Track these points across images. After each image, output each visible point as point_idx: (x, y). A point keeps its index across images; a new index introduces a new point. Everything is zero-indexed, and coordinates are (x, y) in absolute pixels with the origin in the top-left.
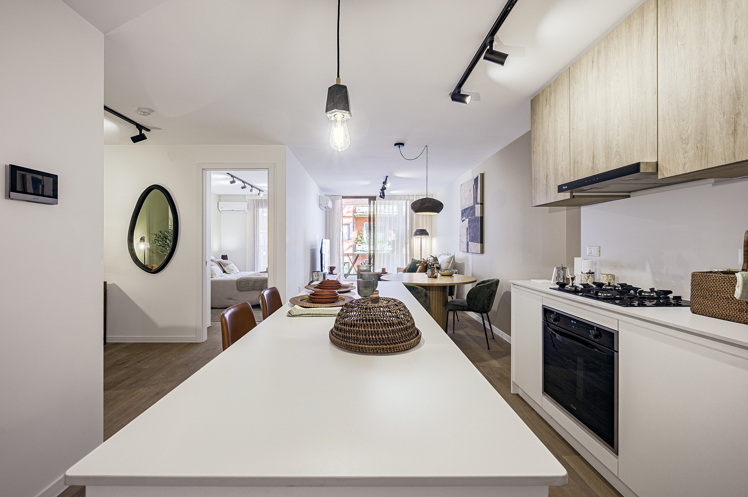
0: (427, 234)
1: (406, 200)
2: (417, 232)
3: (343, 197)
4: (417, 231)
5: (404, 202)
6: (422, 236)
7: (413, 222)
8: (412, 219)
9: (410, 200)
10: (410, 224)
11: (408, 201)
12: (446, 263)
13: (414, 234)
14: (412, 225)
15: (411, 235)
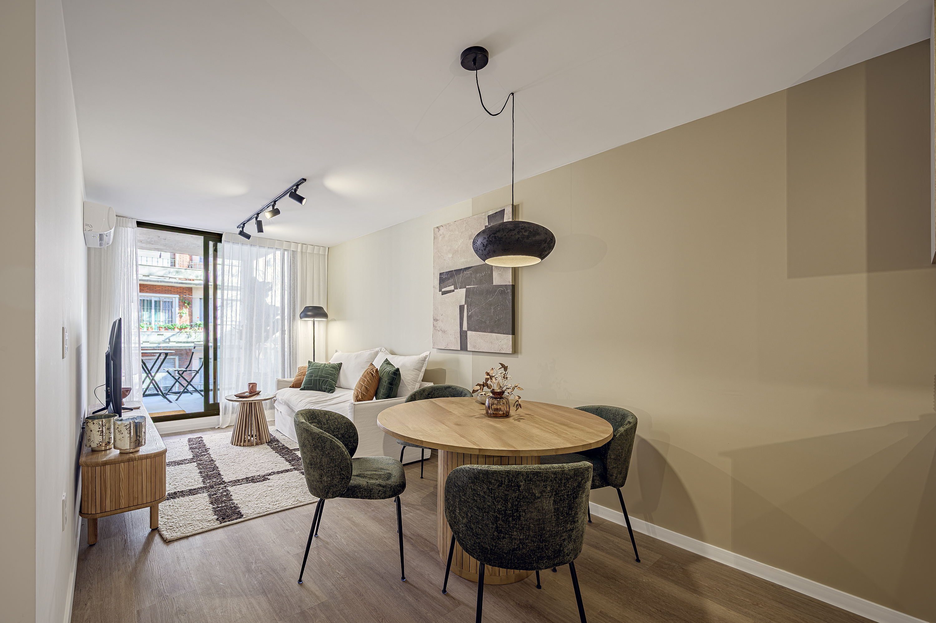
0: (325, 315)
1: (282, 250)
2: (309, 312)
3: (140, 224)
4: (307, 309)
5: (278, 253)
6: (315, 319)
7: (296, 292)
8: (295, 287)
9: (290, 251)
10: (291, 296)
11: (286, 253)
12: (413, 371)
13: (302, 315)
14: (295, 297)
15: (293, 316)
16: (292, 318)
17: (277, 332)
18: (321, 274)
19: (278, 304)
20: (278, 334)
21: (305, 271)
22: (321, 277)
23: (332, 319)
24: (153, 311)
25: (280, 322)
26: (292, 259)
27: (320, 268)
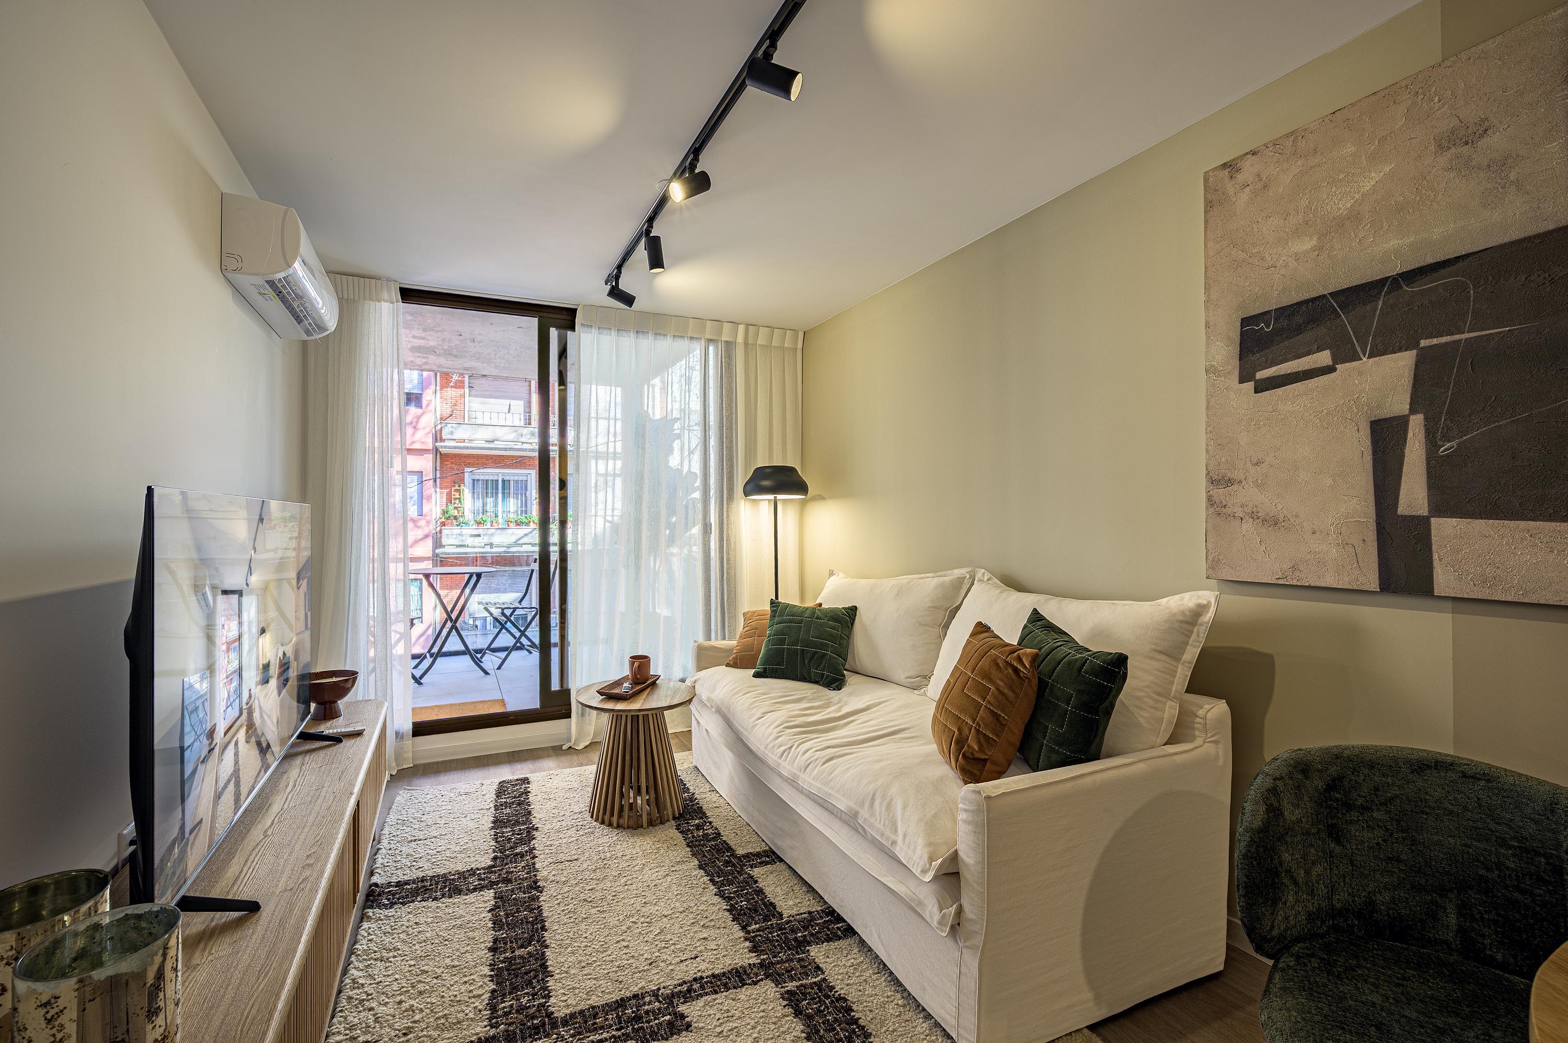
0: (801, 488)
2: (763, 479)
4: (760, 473)
5: (696, 349)
6: (779, 497)
7: (734, 435)
8: (731, 423)
9: (720, 344)
10: (722, 445)
11: (711, 348)
12: (1152, 658)
13: (749, 488)
14: (732, 447)
15: (728, 490)
16: (726, 498)
17: (694, 525)
18: (787, 392)
19: (696, 467)
20: (696, 530)
21: (752, 387)
22: (788, 401)
23: (814, 496)
24: (500, 495)
25: (699, 506)
26: (725, 362)
27: (786, 380)
